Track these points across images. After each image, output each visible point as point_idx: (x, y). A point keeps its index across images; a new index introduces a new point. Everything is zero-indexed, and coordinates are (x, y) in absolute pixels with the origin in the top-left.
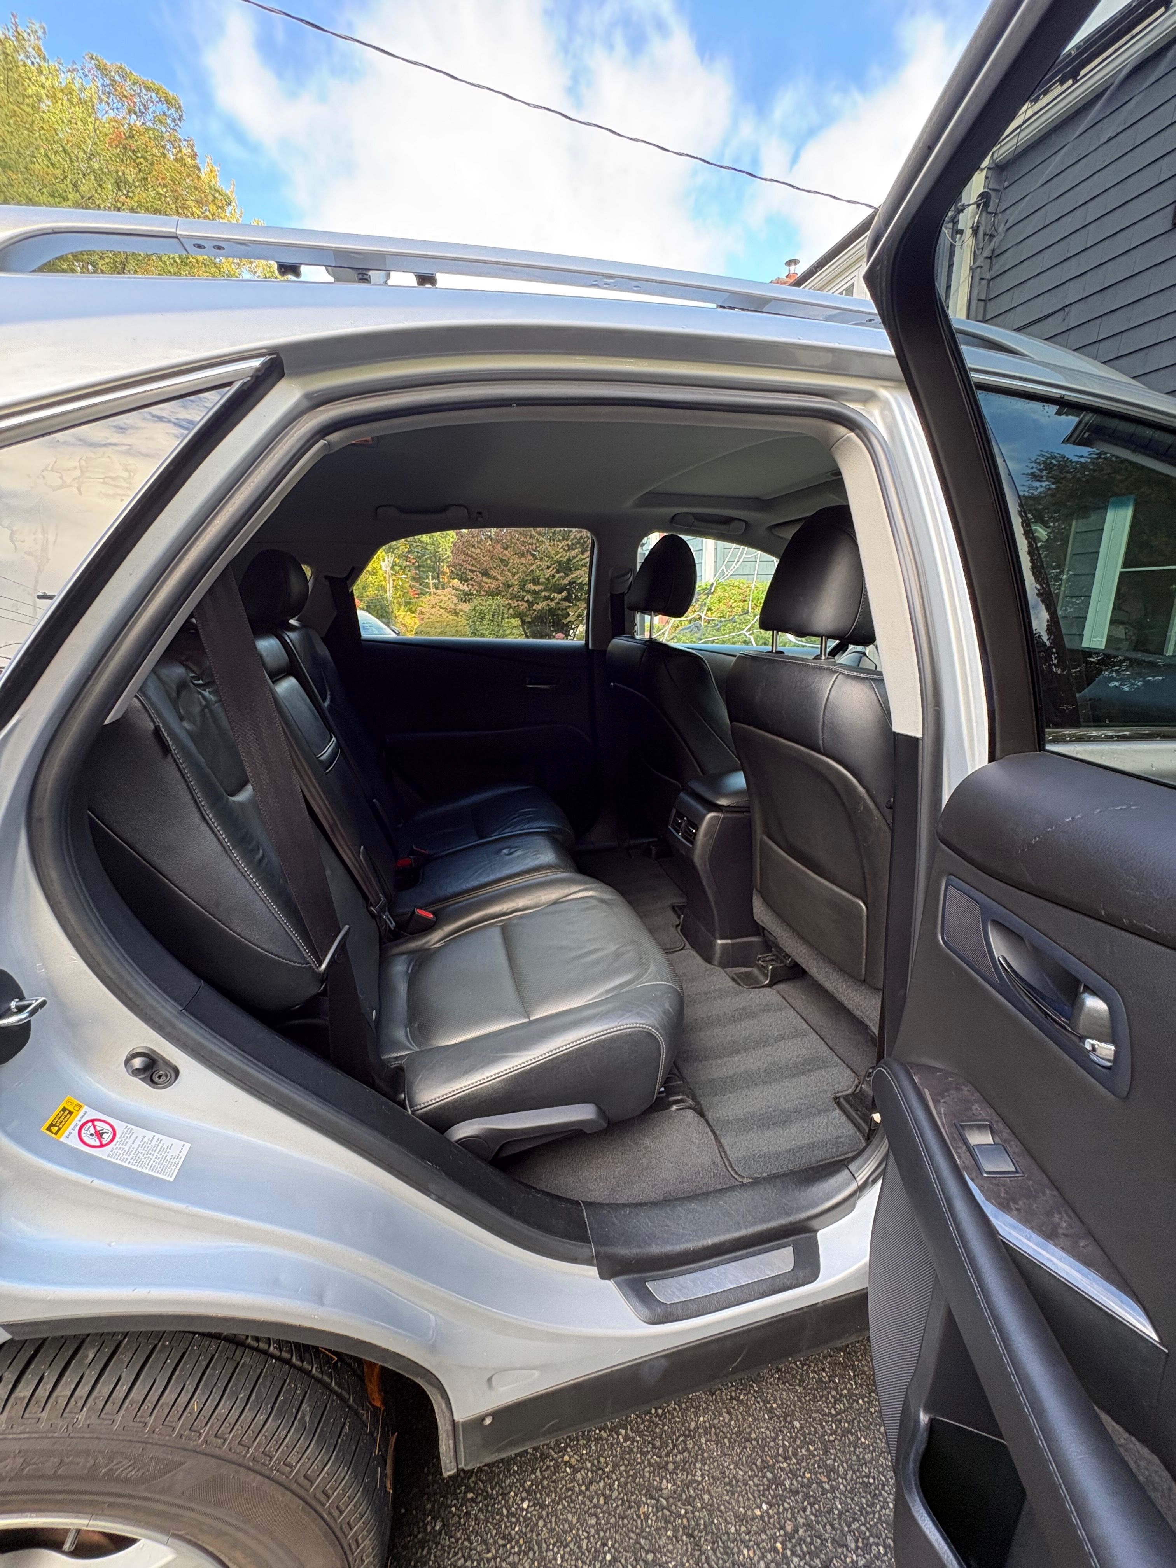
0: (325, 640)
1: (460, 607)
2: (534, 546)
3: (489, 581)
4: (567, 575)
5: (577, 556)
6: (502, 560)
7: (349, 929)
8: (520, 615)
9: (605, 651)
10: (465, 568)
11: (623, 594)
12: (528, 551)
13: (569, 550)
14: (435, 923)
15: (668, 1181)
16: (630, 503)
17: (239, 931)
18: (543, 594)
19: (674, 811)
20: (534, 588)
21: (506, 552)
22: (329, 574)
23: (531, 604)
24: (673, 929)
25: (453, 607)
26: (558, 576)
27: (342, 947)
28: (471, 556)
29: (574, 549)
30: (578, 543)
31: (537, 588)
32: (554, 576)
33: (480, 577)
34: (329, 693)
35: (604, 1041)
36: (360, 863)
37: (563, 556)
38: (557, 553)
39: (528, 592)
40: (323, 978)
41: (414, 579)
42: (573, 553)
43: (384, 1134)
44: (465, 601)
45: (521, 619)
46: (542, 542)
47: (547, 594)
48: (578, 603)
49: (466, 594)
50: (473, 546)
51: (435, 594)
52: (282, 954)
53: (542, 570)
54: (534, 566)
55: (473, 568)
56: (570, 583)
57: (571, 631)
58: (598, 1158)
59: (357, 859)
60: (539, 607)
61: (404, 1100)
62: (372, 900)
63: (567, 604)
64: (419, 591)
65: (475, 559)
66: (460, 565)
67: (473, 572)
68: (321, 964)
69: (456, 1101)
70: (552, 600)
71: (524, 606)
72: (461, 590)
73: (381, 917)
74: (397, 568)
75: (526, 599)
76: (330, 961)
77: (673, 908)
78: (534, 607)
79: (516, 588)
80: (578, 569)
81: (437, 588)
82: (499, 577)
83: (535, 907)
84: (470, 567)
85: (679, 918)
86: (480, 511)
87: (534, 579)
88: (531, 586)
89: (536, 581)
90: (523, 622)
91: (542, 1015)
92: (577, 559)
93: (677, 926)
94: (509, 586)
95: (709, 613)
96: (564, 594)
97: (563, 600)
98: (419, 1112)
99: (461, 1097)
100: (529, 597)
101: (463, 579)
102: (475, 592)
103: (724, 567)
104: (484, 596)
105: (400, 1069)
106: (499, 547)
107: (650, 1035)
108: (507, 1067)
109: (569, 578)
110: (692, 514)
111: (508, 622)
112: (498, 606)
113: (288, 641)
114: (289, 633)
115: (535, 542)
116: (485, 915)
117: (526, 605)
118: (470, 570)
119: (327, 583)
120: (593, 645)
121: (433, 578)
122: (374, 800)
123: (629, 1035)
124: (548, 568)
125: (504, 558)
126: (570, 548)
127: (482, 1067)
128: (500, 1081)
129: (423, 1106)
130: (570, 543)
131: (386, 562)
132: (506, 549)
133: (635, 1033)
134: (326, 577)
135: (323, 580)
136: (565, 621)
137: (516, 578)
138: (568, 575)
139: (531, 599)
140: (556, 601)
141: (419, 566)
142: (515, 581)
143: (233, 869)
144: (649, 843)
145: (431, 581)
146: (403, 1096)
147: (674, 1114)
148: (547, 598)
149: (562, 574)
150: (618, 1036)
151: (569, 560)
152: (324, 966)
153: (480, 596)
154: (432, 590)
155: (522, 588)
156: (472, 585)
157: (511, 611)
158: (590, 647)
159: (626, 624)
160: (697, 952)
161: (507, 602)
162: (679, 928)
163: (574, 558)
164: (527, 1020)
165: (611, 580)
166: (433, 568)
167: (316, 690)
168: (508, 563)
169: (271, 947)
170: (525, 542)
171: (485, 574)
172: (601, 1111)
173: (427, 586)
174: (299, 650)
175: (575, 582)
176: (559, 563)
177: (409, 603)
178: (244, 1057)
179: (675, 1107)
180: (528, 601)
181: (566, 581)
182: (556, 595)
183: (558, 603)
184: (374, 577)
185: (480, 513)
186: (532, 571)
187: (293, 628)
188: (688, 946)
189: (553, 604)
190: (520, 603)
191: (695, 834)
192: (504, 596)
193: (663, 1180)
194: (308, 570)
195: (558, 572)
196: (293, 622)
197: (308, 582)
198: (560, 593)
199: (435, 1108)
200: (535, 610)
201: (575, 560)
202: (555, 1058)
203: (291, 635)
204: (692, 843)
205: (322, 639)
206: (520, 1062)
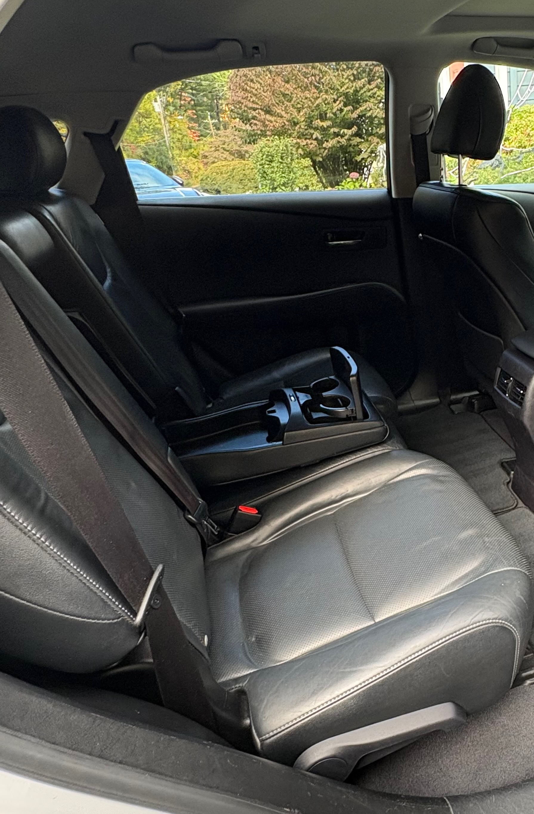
0: (96, 208)
1: (245, 148)
2: (318, 78)
3: (273, 119)
4: (355, 108)
5: (364, 86)
6: (284, 95)
7: (163, 570)
8: (309, 154)
9: (412, 199)
10: (246, 106)
11: (425, 135)
12: (311, 83)
13: (354, 80)
14: (261, 518)
15: (529, 758)
16: (426, 29)
17: (28, 597)
18: (332, 130)
19: (499, 370)
20: (321, 124)
21: (287, 86)
22: (90, 131)
23: (320, 142)
24: (504, 487)
25: (238, 148)
26: (346, 109)
27: (158, 588)
28: (251, 92)
29: (359, 79)
30: (364, 72)
31: (325, 124)
32: (341, 110)
33: (263, 116)
34: (108, 270)
35: (456, 642)
36: (168, 467)
37: (350, 88)
38: (343, 84)
39: (316, 129)
40: (142, 629)
41: (191, 119)
42: (359, 83)
43: (234, 793)
44: (250, 143)
45: (311, 158)
46: (326, 72)
47: (336, 130)
48: (370, 139)
49: (250, 135)
50: (252, 81)
51: (217, 135)
52: (85, 613)
53: (328, 103)
54: (319, 101)
55: (255, 106)
56: (360, 117)
57: (365, 169)
58: (457, 743)
59: (164, 462)
60: (330, 145)
61: (250, 725)
62: (188, 507)
63: (358, 140)
64: (198, 133)
65: (255, 95)
66: (240, 102)
67: (255, 109)
68: (135, 614)
69: (307, 724)
70: (342, 136)
71: (313, 145)
72: (244, 131)
73: (201, 524)
74: (171, 108)
75: (314, 137)
76: (146, 610)
77: (502, 465)
78: (324, 146)
79: (303, 125)
80: (366, 101)
81: (218, 129)
82: (283, 113)
83: (366, 491)
84: (250, 105)
85: (509, 474)
86: (256, 45)
87: (321, 115)
88: (318, 123)
89: (323, 117)
90: (314, 162)
91: (387, 616)
92: (365, 89)
93: (508, 483)
94: (295, 124)
95: (507, 143)
96: (355, 129)
97: (352, 135)
98: (268, 741)
99: (312, 720)
100: (317, 134)
101: (246, 120)
102: (259, 132)
103: (518, 91)
104: (270, 136)
105: (242, 692)
106: (279, 79)
107: (503, 628)
108: (357, 683)
109: (358, 112)
110: (496, 39)
111: (299, 163)
112: (286, 146)
113: (49, 217)
114: (50, 208)
115: (317, 72)
116: (313, 505)
117: (315, 143)
118: (251, 108)
119: (88, 141)
120: (397, 192)
121: (212, 117)
122: (177, 388)
123: (483, 632)
124: (335, 101)
125: (287, 92)
126: (356, 78)
127: (330, 686)
128: (352, 698)
129: (271, 734)
130: (355, 73)
131: (159, 102)
132: (288, 82)
133: (488, 629)
134: (86, 134)
135: (83, 137)
136: (359, 158)
137: (301, 114)
138: (357, 108)
139: (320, 137)
140: (346, 137)
141: (195, 105)
142: (301, 117)
143: (9, 527)
144: (471, 397)
145: (209, 121)
146: (248, 721)
147: (528, 689)
148: (336, 135)
149: (350, 108)
150: (471, 635)
151: (356, 91)
152: (139, 618)
153: (266, 136)
154: (213, 131)
155: (310, 126)
156: (256, 124)
157: (300, 151)
158: (394, 196)
159: (430, 167)
160: (530, 509)
161: (295, 141)
162: (510, 484)
163: (361, 88)
164: (372, 623)
165: (411, 119)
166: (211, 106)
167: (91, 274)
168: (291, 98)
169: (71, 608)
170: (307, 74)
171: (268, 112)
172: (459, 707)
173: (206, 127)
174: (63, 224)
175: (364, 115)
176: (346, 95)
177: (191, 147)
178: (55, 750)
179: (528, 682)
180: (316, 139)
181: (355, 115)
182: (346, 131)
183: (349, 140)
184: (148, 120)
185: (256, 48)
186: (318, 105)
187: (52, 200)
188: (521, 504)
189: (343, 141)
190: (309, 142)
191: (523, 395)
192: (290, 135)
193: (523, 758)
194: (62, 128)
195: (345, 105)
196: (54, 190)
197: (64, 143)
198: (349, 128)
199: (285, 735)
200: (325, 149)
201: (362, 92)
202: (408, 666)
203: (53, 208)
204: (521, 404)
205: (92, 207)
206: (371, 675)
